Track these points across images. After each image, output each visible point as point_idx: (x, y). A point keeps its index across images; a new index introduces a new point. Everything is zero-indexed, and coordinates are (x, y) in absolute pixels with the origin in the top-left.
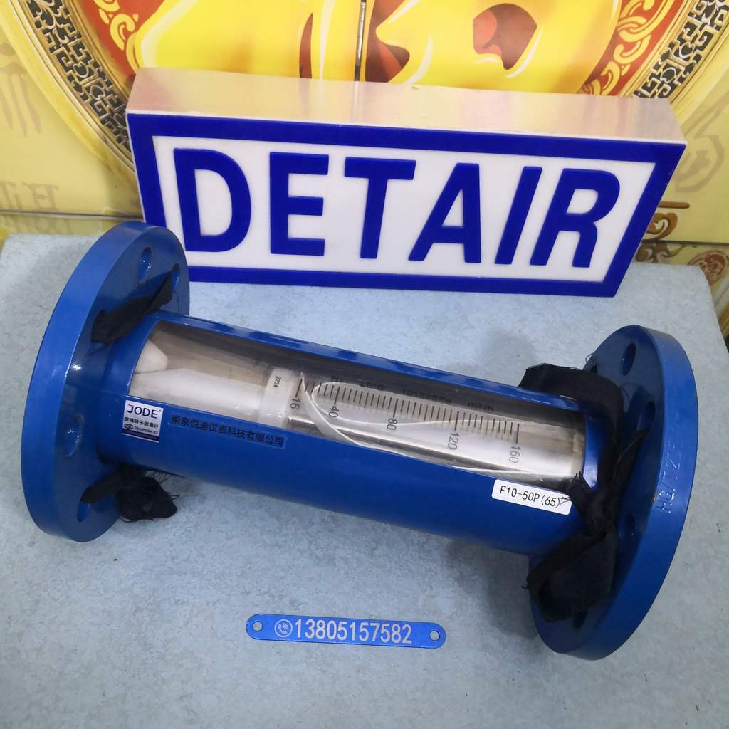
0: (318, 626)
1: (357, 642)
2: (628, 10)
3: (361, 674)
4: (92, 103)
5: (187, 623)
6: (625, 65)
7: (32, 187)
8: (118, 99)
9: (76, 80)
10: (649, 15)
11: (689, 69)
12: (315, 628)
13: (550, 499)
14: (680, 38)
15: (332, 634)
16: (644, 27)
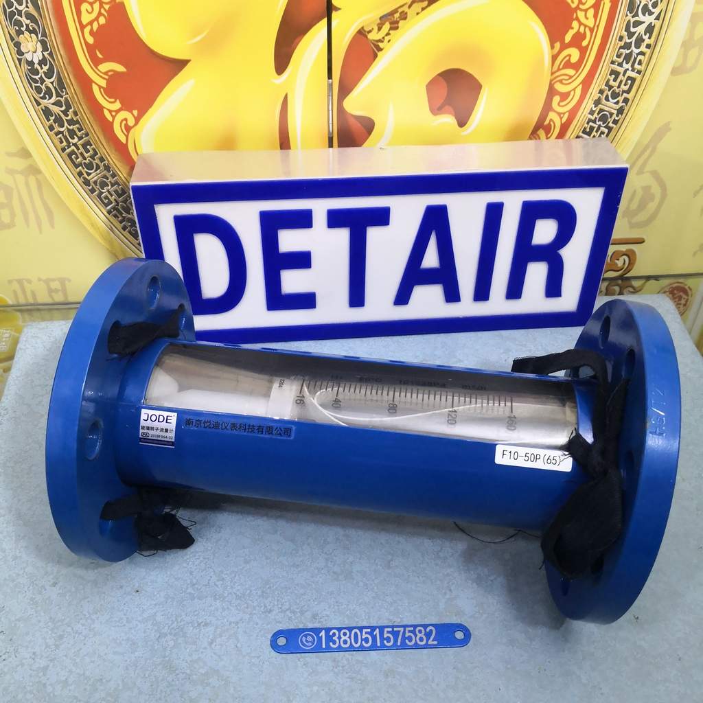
0: (342, 636)
1: (383, 647)
2: (558, 64)
3: (390, 679)
4: (99, 196)
5: (211, 644)
6: (564, 114)
7: (47, 281)
8: (122, 190)
9: (85, 175)
10: (577, 66)
11: (620, 111)
12: (339, 638)
13: (551, 458)
14: (607, 84)
15: (356, 642)
16: (575, 77)
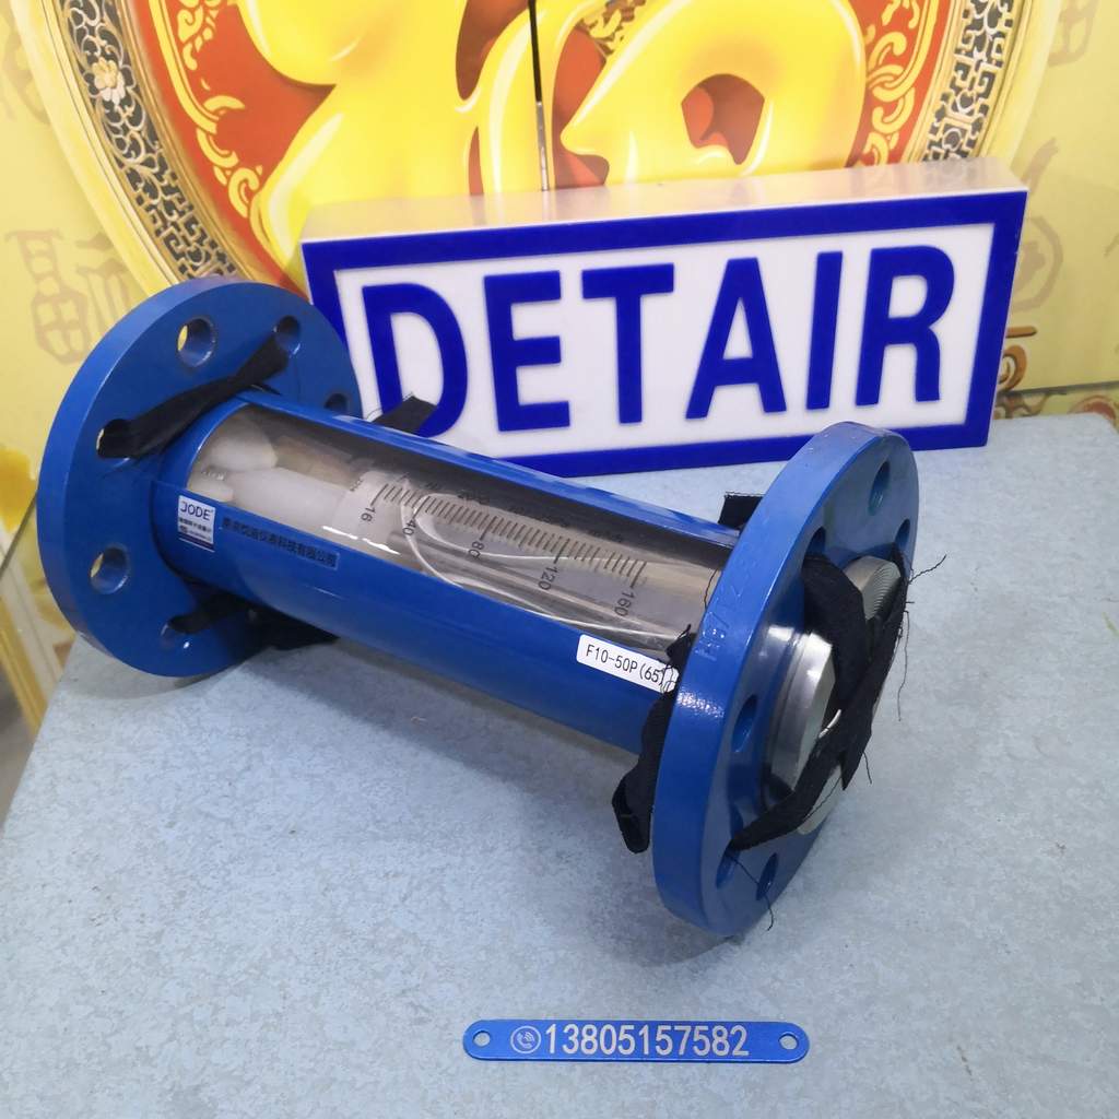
2: (876, 58)
6: (892, 134)
10: (904, 60)
11: (977, 126)
14: (953, 85)
16: (903, 77)
